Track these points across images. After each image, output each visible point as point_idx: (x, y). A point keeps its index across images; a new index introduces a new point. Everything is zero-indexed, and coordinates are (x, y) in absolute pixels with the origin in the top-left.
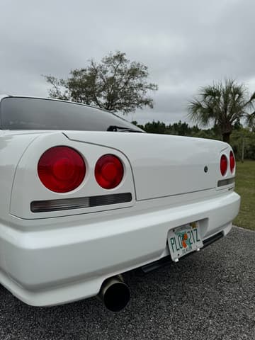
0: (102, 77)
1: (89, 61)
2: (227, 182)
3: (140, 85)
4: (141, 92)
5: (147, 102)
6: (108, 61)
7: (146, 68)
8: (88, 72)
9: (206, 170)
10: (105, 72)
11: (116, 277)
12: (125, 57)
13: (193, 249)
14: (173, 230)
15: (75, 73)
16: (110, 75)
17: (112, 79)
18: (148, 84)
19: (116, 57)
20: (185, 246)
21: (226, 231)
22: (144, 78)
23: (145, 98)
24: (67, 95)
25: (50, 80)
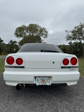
2: (69, 67)
24: (72, 35)
25: (66, 31)
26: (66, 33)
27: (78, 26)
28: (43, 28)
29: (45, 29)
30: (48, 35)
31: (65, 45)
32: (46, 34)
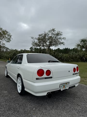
0: (48, 36)
1: (44, 32)
2: (76, 74)
3: (60, 38)
4: (60, 40)
5: (62, 43)
6: (50, 31)
7: (62, 33)
8: (43, 35)
9: (69, 71)
10: (49, 35)
11: (49, 92)
12: (55, 30)
13: (66, 89)
14: (61, 84)
15: (40, 35)
16: (50, 35)
17: (51, 37)
18: (63, 37)
19: (52, 30)
20: (64, 88)
21: (76, 85)
22: (61, 36)
23: (61, 42)
24: (37, 42)
25: (32, 38)
26: (32, 40)
27: (42, 34)
28: (5, 31)
29: (7, 32)
30: (11, 39)
31: (26, 50)
32: (9, 37)
